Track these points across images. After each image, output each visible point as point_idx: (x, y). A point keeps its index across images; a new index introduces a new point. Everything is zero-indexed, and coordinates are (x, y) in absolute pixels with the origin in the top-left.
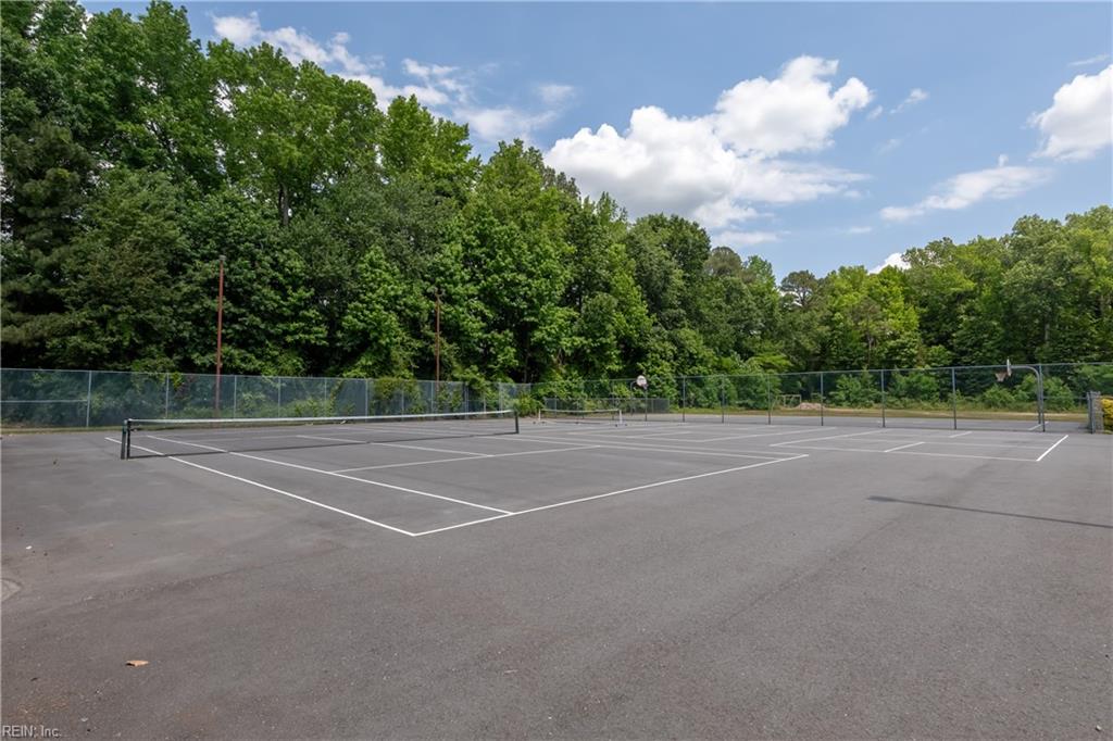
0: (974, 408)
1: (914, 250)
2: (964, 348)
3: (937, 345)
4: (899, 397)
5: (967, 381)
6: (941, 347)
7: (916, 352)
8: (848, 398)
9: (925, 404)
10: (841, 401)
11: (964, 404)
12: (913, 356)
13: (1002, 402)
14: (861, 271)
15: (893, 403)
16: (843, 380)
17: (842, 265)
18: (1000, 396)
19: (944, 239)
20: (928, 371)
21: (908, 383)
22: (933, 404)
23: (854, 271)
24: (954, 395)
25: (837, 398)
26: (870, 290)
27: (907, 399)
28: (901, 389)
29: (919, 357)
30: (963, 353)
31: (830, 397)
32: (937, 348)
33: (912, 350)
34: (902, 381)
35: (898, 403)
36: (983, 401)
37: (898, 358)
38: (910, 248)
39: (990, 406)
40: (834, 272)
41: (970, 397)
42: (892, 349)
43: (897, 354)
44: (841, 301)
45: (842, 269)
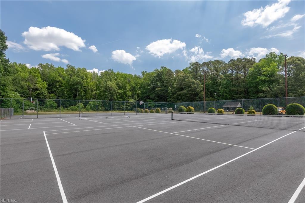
2: (60, 95)
3: (52, 93)
7: (46, 95)
12: (46, 96)
24: (61, 107)
27: (50, 109)
29: (47, 97)
30: (59, 96)
35: (48, 110)
37: (41, 96)
42: (38, 93)
43: (41, 95)
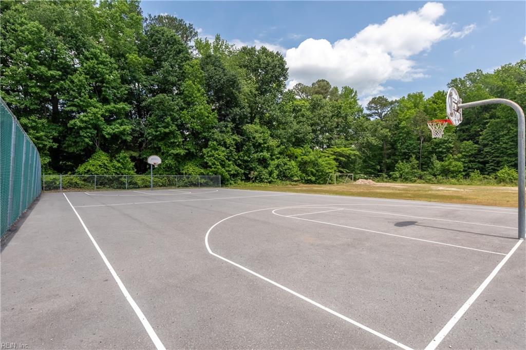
0: (488, 183)
1: (456, 79)
2: (487, 142)
3: (468, 140)
4: (435, 175)
5: (487, 165)
6: (471, 142)
7: (453, 146)
8: (401, 177)
9: (453, 180)
10: (396, 178)
11: (481, 180)
12: (450, 148)
13: (510, 179)
14: (420, 96)
15: (430, 180)
16: (400, 165)
17: (409, 93)
18: (509, 175)
19: (478, 70)
20: (460, 158)
21: (442, 166)
22: (458, 180)
23: (416, 95)
24: (475, 174)
25: (394, 176)
26: (426, 107)
27: (440, 177)
28: (437, 170)
29: (454, 149)
30: (486, 145)
31: (390, 176)
32: (467, 142)
33: (450, 145)
34: (438, 164)
35: (434, 179)
36: (496, 178)
38: (454, 78)
39: (501, 182)
40: (404, 97)
41: (486, 176)
44: (406, 114)
45: (409, 95)
